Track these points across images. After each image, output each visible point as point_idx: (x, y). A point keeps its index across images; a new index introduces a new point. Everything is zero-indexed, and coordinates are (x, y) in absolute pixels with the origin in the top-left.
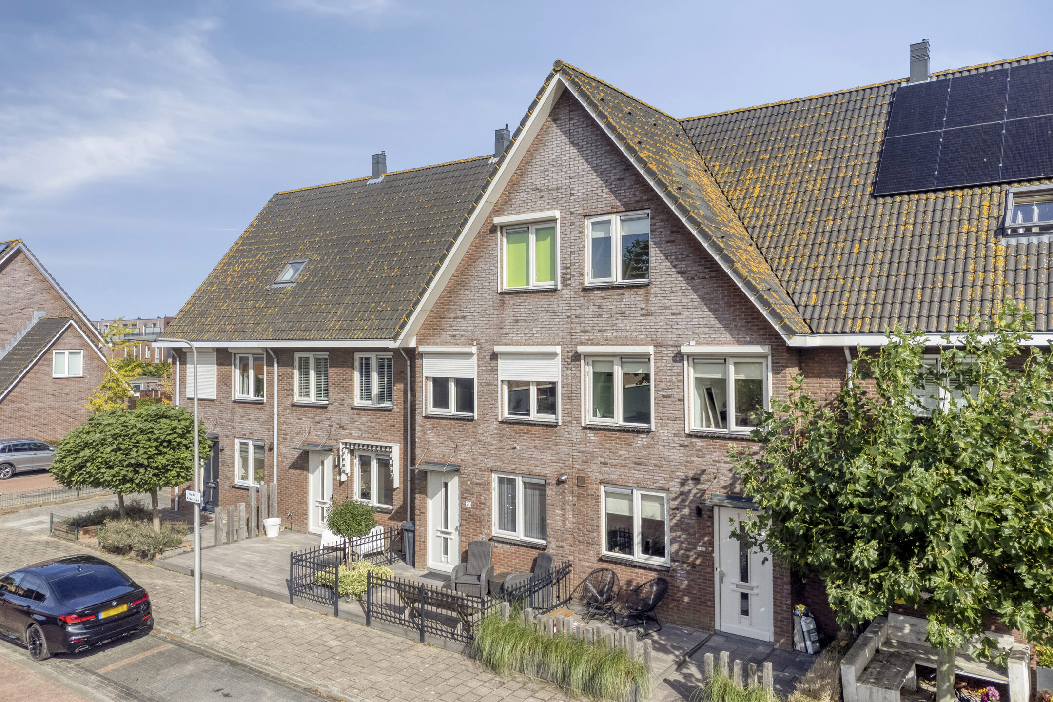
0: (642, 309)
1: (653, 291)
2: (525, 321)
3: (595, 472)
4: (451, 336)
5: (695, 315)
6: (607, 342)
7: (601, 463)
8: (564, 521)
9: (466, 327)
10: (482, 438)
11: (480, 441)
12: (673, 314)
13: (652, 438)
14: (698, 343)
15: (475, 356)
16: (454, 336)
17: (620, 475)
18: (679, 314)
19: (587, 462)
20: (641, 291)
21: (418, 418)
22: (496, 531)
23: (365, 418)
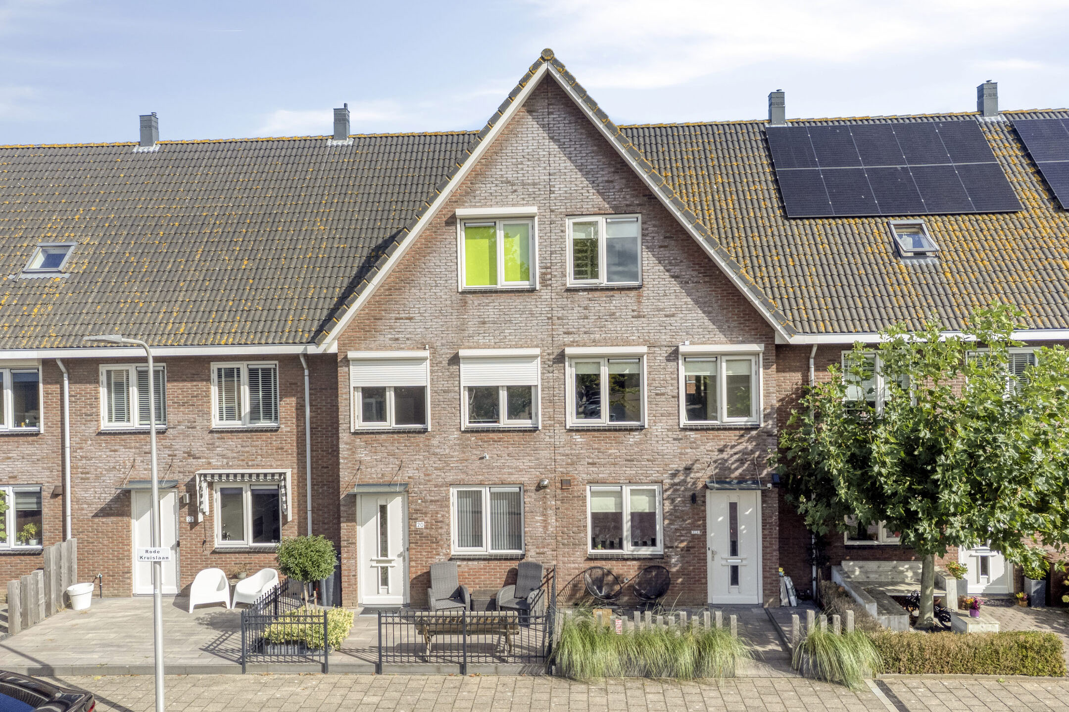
0: (633, 311)
1: (645, 294)
2: (494, 323)
3: (581, 473)
4: (390, 339)
5: (689, 317)
6: (595, 343)
7: (588, 464)
8: (545, 528)
9: (416, 329)
10: (438, 450)
11: (435, 454)
12: (666, 316)
13: (646, 435)
14: (692, 343)
15: (428, 361)
16: (397, 339)
17: (610, 474)
18: (673, 315)
19: (572, 464)
20: (633, 293)
21: (344, 436)
22: (456, 550)
23: (232, 443)
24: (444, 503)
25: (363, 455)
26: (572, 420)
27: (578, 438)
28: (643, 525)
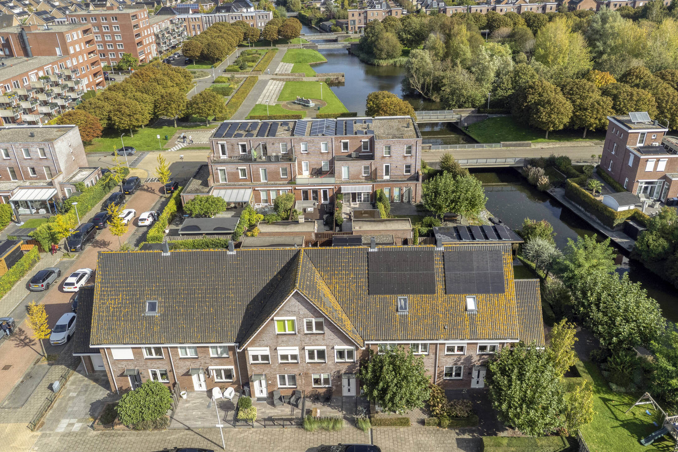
0: (323, 339)
1: (325, 335)
2: (286, 341)
4: (258, 345)
5: (336, 340)
6: (313, 345)
7: (312, 370)
8: (301, 382)
9: (265, 343)
11: (273, 368)
13: (326, 364)
14: (338, 347)
15: (269, 350)
16: (260, 346)
17: (318, 371)
18: (332, 340)
19: (308, 370)
20: (322, 335)
21: (248, 365)
22: (279, 386)
23: (217, 360)
24: (276, 378)
25: (253, 368)
26: (308, 360)
27: (309, 365)
28: (326, 381)
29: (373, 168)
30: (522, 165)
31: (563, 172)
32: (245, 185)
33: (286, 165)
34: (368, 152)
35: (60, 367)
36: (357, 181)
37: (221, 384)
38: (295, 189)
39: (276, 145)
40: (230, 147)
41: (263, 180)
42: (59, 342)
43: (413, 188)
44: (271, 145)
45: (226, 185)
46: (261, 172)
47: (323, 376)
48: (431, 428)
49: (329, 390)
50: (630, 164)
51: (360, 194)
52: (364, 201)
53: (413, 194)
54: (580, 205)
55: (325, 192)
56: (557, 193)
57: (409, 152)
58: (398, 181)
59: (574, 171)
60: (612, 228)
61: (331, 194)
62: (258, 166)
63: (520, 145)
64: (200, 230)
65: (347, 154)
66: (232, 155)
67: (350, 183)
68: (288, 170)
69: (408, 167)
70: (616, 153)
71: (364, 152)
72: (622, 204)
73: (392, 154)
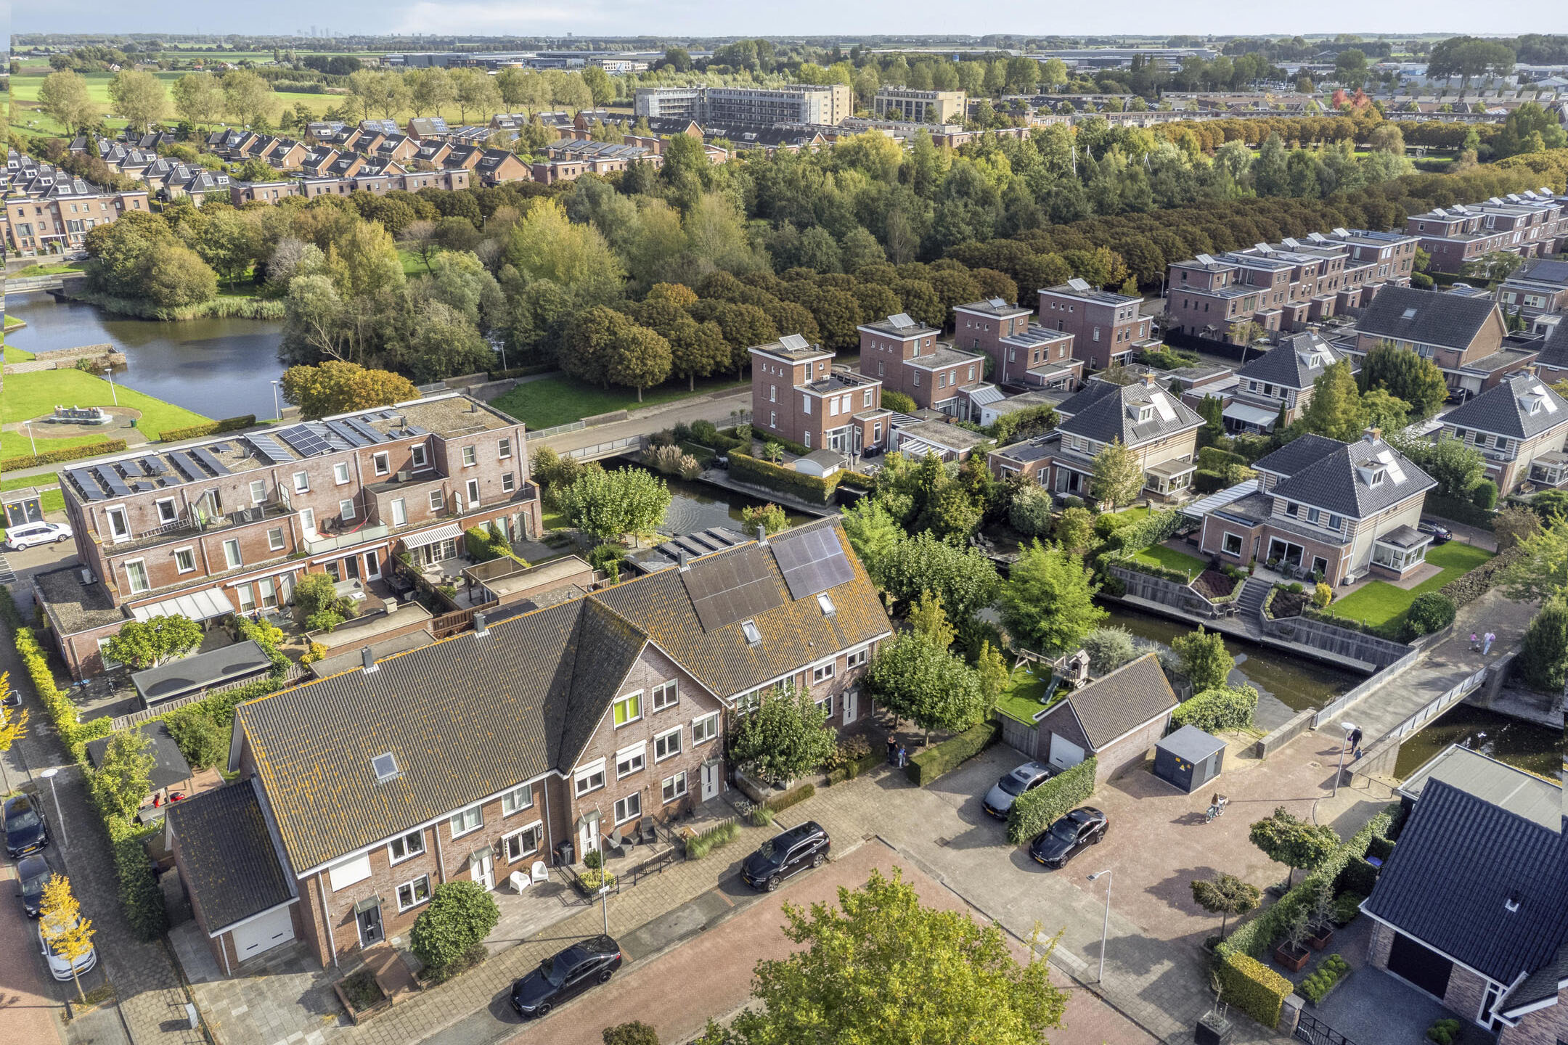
0: (677, 713)
1: (680, 705)
2: (628, 737)
5: (695, 709)
6: (663, 731)
8: (649, 802)
11: (608, 794)
12: (687, 711)
13: (681, 755)
14: (696, 718)
15: (605, 761)
17: (670, 773)
18: (690, 710)
19: (657, 776)
20: (676, 707)
21: (571, 803)
23: (514, 820)
24: (611, 810)
25: (580, 806)
26: (658, 759)
27: (660, 766)
28: (681, 786)
29: (449, 493)
30: (638, 448)
31: (708, 445)
32: (194, 584)
33: (278, 522)
34: (425, 467)
35: (143, 996)
36: (424, 522)
37: (517, 865)
38: (312, 565)
39: (241, 488)
40: (135, 513)
41: (231, 566)
42: (86, 965)
43: (528, 512)
44: (230, 490)
45: (148, 595)
46: (227, 550)
47: (677, 778)
48: (839, 785)
49: (685, 800)
50: (807, 409)
51: (436, 545)
52: (446, 556)
53: (528, 525)
54: (760, 484)
55: (371, 558)
56: (715, 477)
57: (505, 451)
58: (496, 506)
59: (727, 438)
60: (823, 503)
61: (384, 558)
62: (218, 538)
63: (611, 419)
64: (193, 683)
65: (387, 478)
66: (141, 530)
67: (412, 529)
68: (286, 531)
69: (508, 478)
70: (778, 399)
71: (417, 468)
72: (826, 467)
73: (478, 460)
